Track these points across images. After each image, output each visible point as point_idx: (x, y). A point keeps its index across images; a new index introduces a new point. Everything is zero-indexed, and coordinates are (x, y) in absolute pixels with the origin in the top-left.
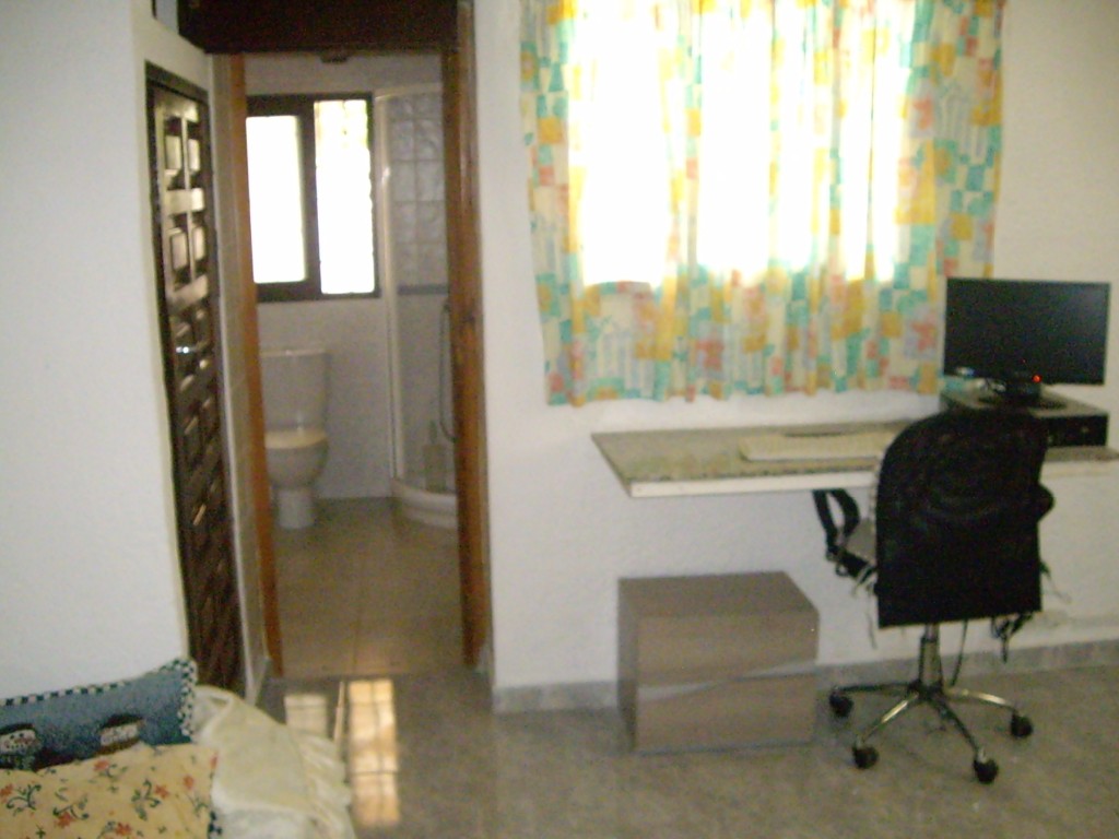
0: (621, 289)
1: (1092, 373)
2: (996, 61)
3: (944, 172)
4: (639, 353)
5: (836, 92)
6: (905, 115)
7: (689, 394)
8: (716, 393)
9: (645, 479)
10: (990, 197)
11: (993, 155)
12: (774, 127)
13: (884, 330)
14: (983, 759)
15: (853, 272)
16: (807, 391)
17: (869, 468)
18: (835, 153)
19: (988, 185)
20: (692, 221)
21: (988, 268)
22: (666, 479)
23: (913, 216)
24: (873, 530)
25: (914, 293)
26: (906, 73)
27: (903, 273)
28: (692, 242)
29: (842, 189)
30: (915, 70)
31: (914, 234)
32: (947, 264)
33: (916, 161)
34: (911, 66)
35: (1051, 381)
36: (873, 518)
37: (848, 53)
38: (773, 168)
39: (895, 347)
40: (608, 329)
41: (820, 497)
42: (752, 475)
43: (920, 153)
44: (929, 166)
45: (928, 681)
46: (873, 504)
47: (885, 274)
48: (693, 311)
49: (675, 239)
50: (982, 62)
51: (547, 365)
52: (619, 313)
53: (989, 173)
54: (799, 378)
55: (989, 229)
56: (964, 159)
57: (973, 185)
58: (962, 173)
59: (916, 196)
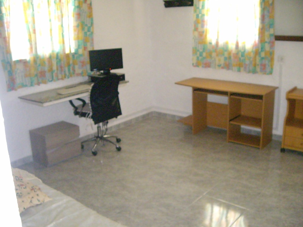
0: (20, 61)
1: (120, 66)
2: (91, 4)
3: (83, 29)
4: (26, 76)
5: (61, 12)
6: (73, 17)
7: (39, 84)
8: (45, 83)
9: (46, 102)
10: (92, 33)
11: (92, 24)
12: (50, 21)
13: (74, 64)
14: (118, 146)
15: (67, 52)
16: (62, 79)
17: (88, 91)
18: (62, 26)
19: (91, 30)
20: (36, 44)
21: (93, 48)
22: (51, 101)
23: (77, 38)
24: (90, 105)
25: (79, 55)
26: (73, 7)
27: (77, 51)
28: (36, 48)
29: (64, 33)
30: (75, 7)
31: (78, 42)
32: (85, 48)
33: (78, 26)
34: (74, 6)
35: (112, 69)
36: (89, 102)
37: (63, 3)
38: (51, 30)
39: (76, 67)
40: (18, 71)
41: (71, 102)
42: (63, 98)
43: (78, 24)
44: (80, 28)
45: (100, 135)
46: (89, 99)
47: (73, 51)
48: (38, 65)
49: (31, 48)
50: (88, 4)
51: (7, 82)
52: (20, 67)
53: (91, 28)
54: (60, 77)
55: (92, 39)
56: (86, 25)
57: (89, 31)
58: (86, 28)
59: (78, 34)
